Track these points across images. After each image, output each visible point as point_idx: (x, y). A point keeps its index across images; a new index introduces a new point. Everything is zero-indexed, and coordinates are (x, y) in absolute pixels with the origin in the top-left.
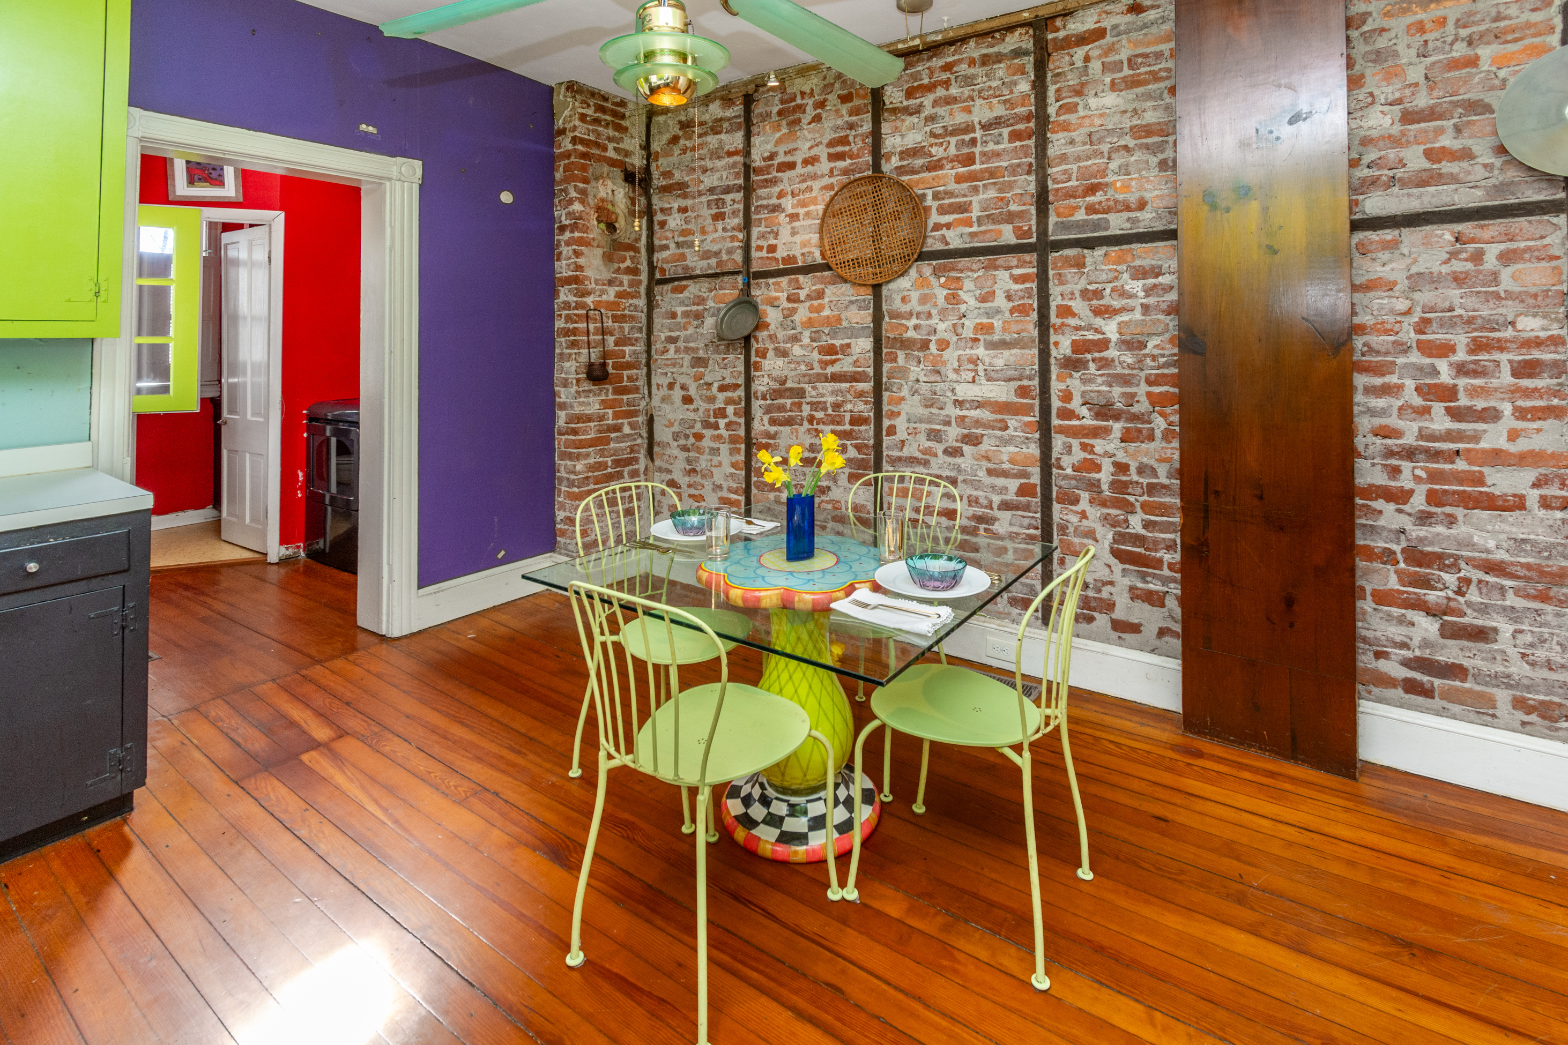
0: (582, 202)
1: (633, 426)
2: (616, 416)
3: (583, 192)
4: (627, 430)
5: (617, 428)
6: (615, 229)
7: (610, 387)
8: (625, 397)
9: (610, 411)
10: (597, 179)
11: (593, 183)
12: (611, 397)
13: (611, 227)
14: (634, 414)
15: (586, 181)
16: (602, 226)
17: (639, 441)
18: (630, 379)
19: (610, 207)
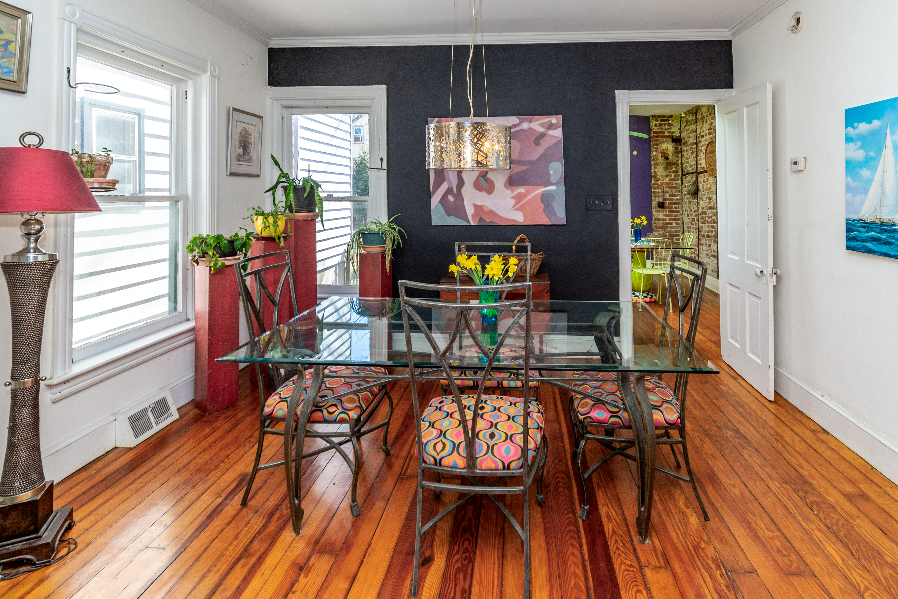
0: (656, 151)
1: (676, 223)
2: (670, 219)
3: (657, 148)
4: (674, 225)
5: (671, 224)
6: (668, 159)
7: (667, 210)
8: (674, 214)
9: (668, 218)
10: (661, 143)
11: (660, 145)
12: (668, 213)
13: (667, 158)
14: (678, 219)
15: (657, 145)
16: (663, 158)
17: (679, 229)
18: (675, 208)
19: (666, 152)
